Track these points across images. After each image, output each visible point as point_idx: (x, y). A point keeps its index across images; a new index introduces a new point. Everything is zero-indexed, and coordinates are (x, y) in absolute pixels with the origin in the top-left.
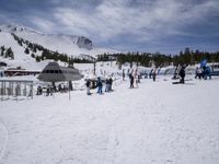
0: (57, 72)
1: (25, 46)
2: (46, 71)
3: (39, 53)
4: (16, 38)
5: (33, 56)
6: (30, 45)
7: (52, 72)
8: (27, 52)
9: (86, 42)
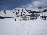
0: (34, 15)
1: (27, 11)
2: (31, 15)
3: (30, 12)
4: (26, 10)
5: (29, 12)
6: (28, 10)
7: (33, 15)
8: (28, 12)
9: (40, 8)
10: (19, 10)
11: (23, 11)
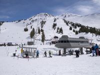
1: (70, 25)
3: (78, 29)
4: (65, 21)
5: (74, 31)
6: (73, 25)
8: (71, 29)
10: (43, 23)
11: (57, 27)
